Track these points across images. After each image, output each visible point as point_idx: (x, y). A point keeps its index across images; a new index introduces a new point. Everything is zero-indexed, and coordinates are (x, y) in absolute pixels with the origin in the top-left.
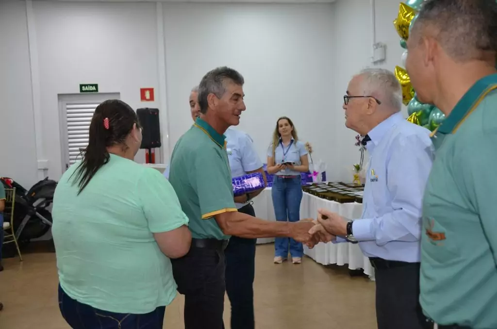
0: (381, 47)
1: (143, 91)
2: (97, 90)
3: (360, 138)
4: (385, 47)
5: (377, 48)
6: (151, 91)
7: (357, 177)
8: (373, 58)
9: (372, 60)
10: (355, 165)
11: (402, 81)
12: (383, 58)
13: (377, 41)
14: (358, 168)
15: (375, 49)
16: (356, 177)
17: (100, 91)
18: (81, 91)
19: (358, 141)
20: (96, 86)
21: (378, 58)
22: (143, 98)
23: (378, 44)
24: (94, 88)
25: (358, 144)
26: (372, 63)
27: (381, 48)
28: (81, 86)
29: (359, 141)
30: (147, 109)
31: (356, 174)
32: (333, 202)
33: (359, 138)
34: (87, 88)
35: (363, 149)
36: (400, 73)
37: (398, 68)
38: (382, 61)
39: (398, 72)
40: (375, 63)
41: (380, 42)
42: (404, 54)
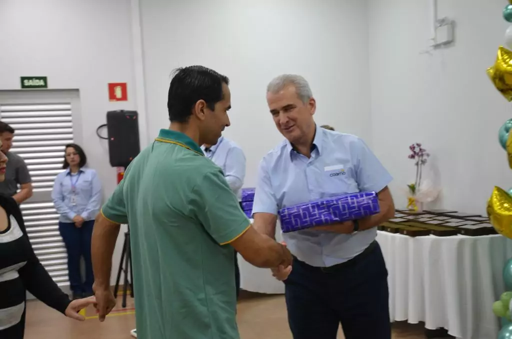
0: (447, 24)
1: (112, 87)
2: (46, 86)
3: (416, 149)
4: (453, 25)
5: (441, 26)
6: (124, 86)
7: (413, 201)
8: (433, 39)
9: (433, 43)
10: (410, 184)
12: (450, 39)
13: (441, 16)
14: (413, 188)
15: (436, 28)
16: (411, 202)
17: (51, 86)
18: (23, 86)
19: (411, 153)
20: (44, 79)
21: (444, 39)
22: (112, 96)
24: (42, 83)
25: (413, 157)
26: (433, 46)
27: (446, 26)
28: (23, 79)
29: (415, 152)
30: (122, 111)
31: (411, 196)
32: (398, 235)
33: (414, 148)
34: (31, 83)
35: (420, 163)
36: (506, 57)
37: (502, 49)
38: (448, 43)
39: (502, 55)
40: (437, 46)
41: (446, 18)
42: (508, 31)
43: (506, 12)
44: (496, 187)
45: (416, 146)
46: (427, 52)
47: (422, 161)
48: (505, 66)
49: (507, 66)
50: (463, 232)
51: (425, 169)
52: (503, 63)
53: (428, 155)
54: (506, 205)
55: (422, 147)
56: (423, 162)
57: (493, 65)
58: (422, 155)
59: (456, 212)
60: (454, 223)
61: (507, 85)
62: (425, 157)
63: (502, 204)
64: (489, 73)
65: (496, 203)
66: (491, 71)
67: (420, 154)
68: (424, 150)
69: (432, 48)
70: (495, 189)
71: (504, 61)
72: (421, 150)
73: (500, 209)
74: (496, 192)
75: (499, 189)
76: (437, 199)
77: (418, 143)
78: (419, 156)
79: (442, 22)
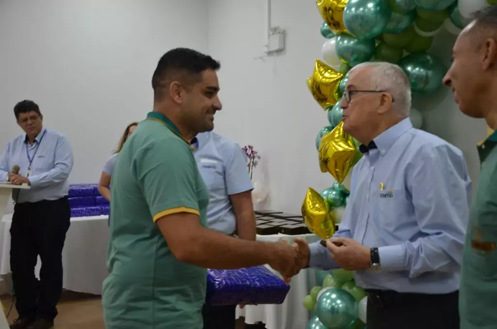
0: (279, 33)
3: (248, 151)
4: (284, 34)
5: (273, 34)
8: (267, 46)
9: (266, 49)
11: (324, 79)
12: (282, 47)
13: (273, 25)
15: (269, 36)
21: (275, 46)
23: (275, 29)
26: (266, 52)
27: (278, 35)
33: (246, 150)
35: (251, 164)
36: (322, 70)
37: (319, 62)
38: (280, 51)
39: (319, 67)
40: (270, 53)
41: (278, 27)
42: (324, 45)
43: (323, 28)
44: (310, 188)
45: (248, 147)
46: (261, 58)
47: (253, 163)
48: (321, 77)
49: (323, 78)
50: (283, 231)
51: (256, 170)
52: (319, 75)
53: (259, 158)
54: (317, 205)
55: (253, 149)
56: (255, 164)
57: (311, 75)
58: (254, 157)
59: (282, 213)
60: (276, 223)
61: (323, 95)
62: (256, 159)
63: (314, 205)
64: (308, 83)
65: (309, 204)
66: (310, 81)
67: (252, 155)
68: (256, 153)
69: (266, 54)
70: (309, 190)
71: (321, 73)
72: (252, 152)
73: (312, 209)
74: (310, 193)
75: (312, 191)
76: (266, 201)
77: (250, 145)
78: (251, 158)
79: (275, 30)
